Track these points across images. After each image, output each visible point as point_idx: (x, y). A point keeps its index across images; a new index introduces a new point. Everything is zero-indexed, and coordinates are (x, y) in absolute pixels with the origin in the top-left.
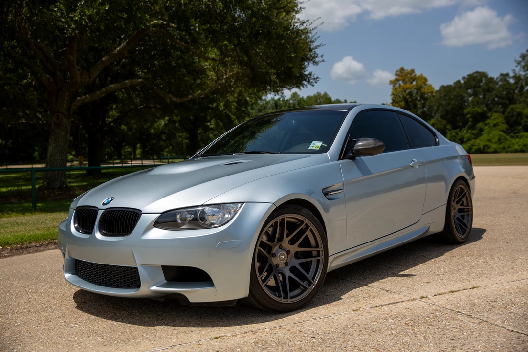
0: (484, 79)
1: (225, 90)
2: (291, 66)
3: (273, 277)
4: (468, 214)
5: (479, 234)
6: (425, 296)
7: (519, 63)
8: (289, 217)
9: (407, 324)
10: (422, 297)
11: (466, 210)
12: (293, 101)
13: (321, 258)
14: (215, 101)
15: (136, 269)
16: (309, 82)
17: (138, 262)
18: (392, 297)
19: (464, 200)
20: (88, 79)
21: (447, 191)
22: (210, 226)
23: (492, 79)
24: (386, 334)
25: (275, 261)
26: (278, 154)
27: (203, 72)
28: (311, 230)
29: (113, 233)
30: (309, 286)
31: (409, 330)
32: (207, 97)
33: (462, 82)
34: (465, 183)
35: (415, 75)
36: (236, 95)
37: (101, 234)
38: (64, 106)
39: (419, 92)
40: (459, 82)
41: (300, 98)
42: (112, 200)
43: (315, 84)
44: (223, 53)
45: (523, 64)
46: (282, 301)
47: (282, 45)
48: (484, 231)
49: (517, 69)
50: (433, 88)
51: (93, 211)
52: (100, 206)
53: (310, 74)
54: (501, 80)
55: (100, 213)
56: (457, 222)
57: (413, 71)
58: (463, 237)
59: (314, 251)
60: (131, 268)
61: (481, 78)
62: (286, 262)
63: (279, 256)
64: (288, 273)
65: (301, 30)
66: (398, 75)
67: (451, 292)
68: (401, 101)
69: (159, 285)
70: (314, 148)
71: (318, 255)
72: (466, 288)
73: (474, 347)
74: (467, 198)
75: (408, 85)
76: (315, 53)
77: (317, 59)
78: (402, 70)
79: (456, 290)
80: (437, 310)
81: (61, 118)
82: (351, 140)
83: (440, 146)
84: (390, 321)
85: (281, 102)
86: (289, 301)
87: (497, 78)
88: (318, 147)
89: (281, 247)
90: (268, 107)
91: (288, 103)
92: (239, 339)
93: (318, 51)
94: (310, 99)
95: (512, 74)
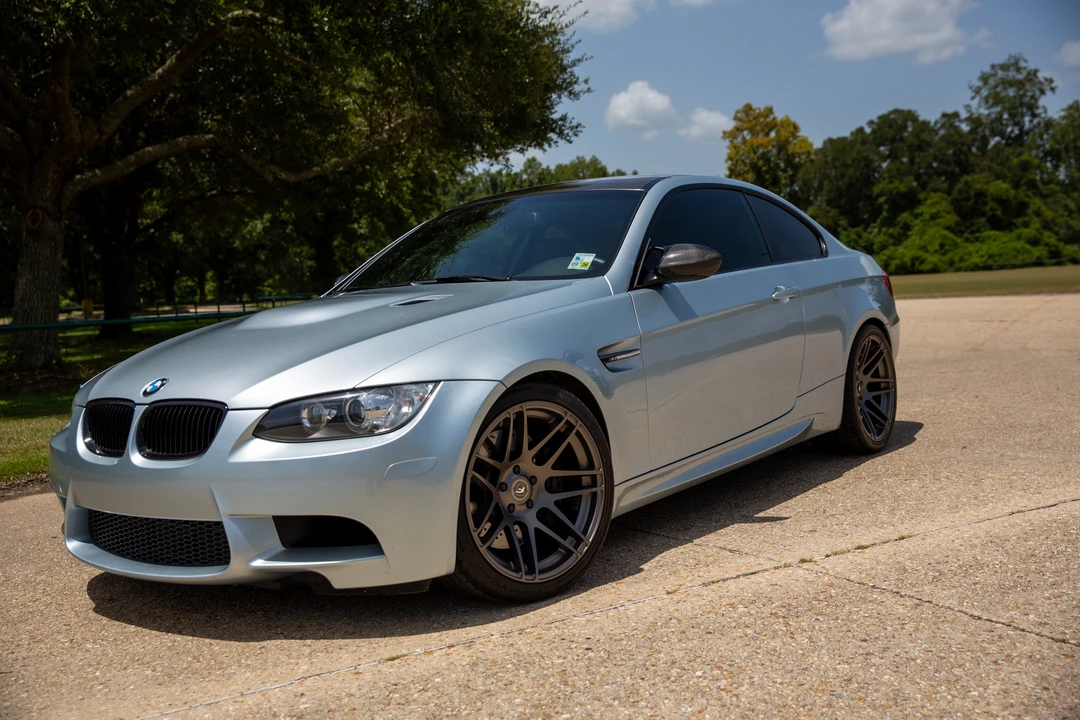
0: (910, 124)
1: (388, 155)
2: (524, 101)
3: (502, 532)
4: (888, 394)
5: (908, 432)
6: (808, 558)
7: (977, 91)
8: (533, 409)
9: (775, 614)
10: (803, 561)
11: (883, 385)
12: (529, 175)
13: (600, 489)
14: (367, 179)
15: (219, 524)
16: (561, 134)
17: (224, 511)
18: (743, 564)
19: (880, 364)
20: (97, 136)
21: (845, 349)
22: (371, 432)
23: (925, 124)
24: (734, 635)
25: (506, 498)
26: (505, 280)
27: (341, 118)
28: (578, 434)
29: (168, 452)
30: (576, 547)
31: (780, 626)
32: (350, 170)
33: (868, 130)
34: (879, 331)
35: (774, 118)
36: (410, 165)
37: (143, 456)
38: (48, 193)
39: (782, 153)
40: (861, 130)
41: (543, 169)
42: (162, 385)
43: (573, 138)
44: (383, 77)
45: (984, 93)
46: (523, 580)
47: (505, 58)
48: (918, 426)
49: (974, 104)
50: (811, 145)
51: (124, 408)
52: (138, 397)
53: (564, 118)
54: (943, 126)
55: (139, 412)
56: (866, 410)
57: (770, 110)
58: (878, 439)
59: (585, 475)
60: (210, 524)
61: (905, 121)
62: (529, 500)
63: (515, 489)
64: (533, 522)
65: (544, 28)
66: (740, 120)
67: (859, 548)
68: (747, 172)
69: (267, 557)
70: (579, 267)
71: (594, 484)
72: (887, 539)
73: (907, 652)
74: (884, 360)
75: (761, 139)
76: (572, 74)
77: (577, 88)
78: (748, 108)
79: (868, 544)
80: (831, 585)
81: (41, 219)
82: (654, 249)
83: (829, 258)
84: (741, 609)
85: (504, 179)
86: (538, 578)
87: (936, 123)
88: (586, 265)
89: (517, 470)
90: (478, 188)
91: (518, 180)
92: (438, 660)
93: (576, 70)
94: (562, 172)
95: (964, 115)
